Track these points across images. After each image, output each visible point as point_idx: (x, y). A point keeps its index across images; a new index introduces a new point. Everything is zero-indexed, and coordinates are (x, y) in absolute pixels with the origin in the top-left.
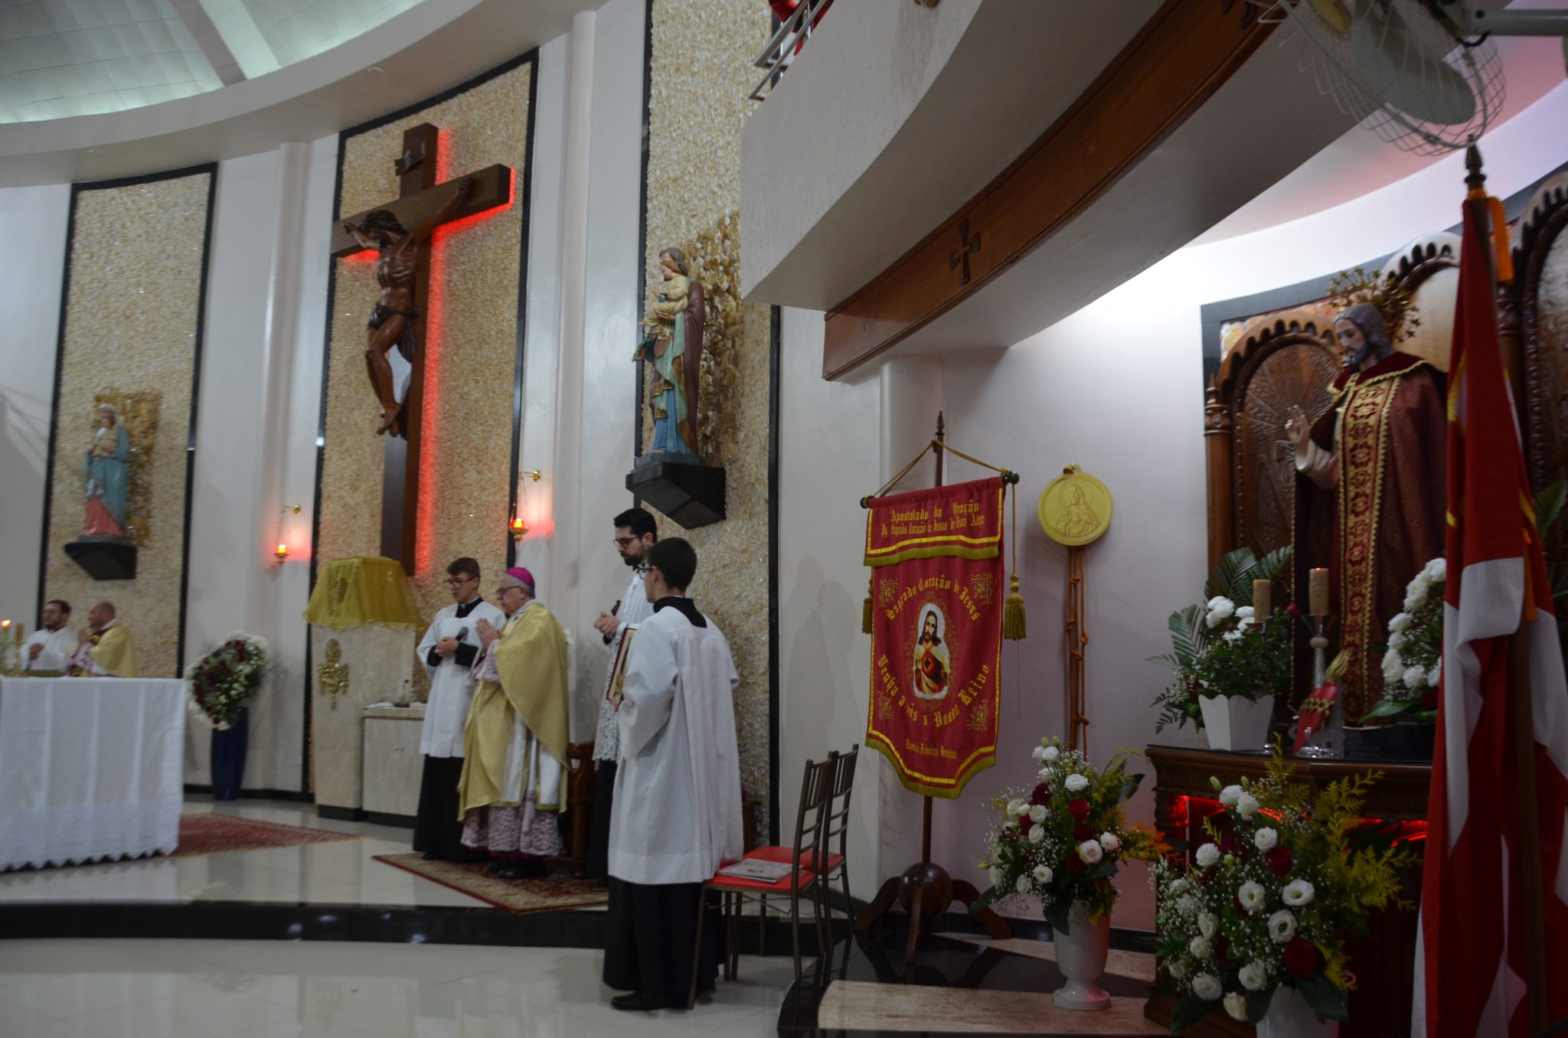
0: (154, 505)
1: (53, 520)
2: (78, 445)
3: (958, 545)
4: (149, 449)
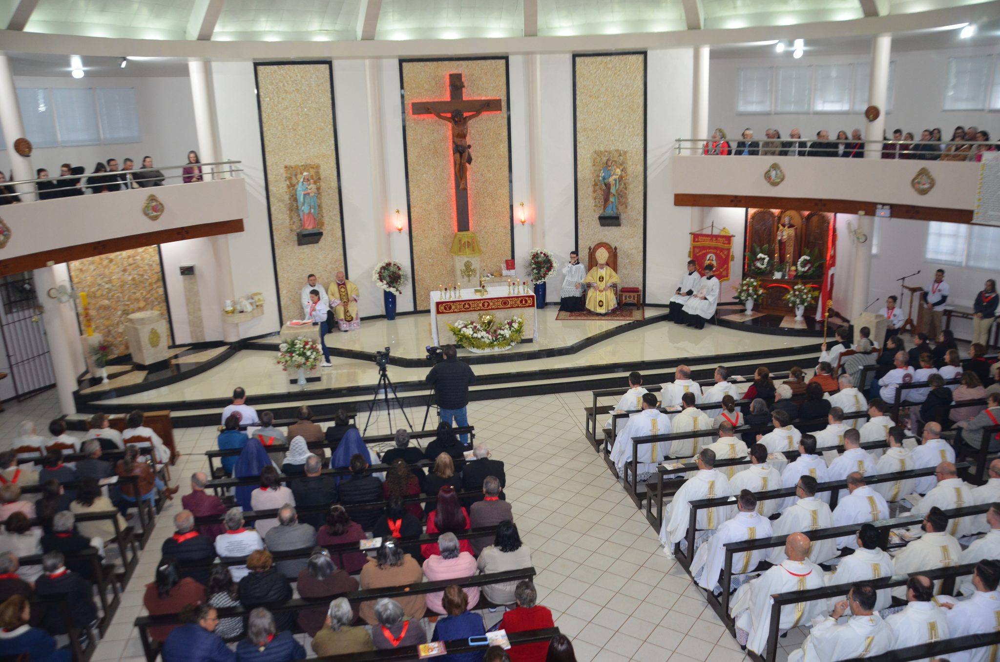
1: (274, 223)
2: (279, 188)
3: (720, 245)
4: (318, 189)
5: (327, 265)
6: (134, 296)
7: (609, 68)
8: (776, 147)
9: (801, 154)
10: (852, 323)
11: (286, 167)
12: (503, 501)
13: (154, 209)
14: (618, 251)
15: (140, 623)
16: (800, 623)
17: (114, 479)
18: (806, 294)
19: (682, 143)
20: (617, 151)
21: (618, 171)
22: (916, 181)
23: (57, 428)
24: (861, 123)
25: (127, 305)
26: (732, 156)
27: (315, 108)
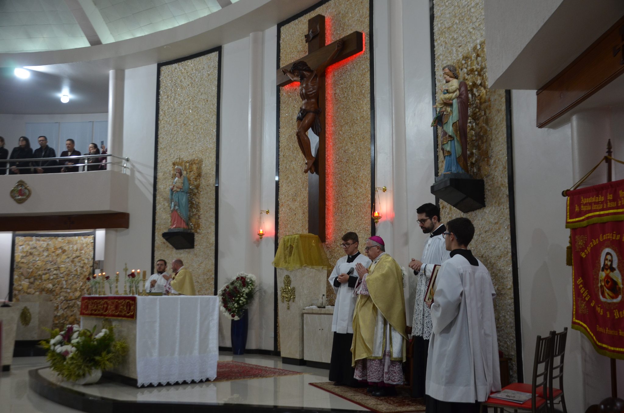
0: (201, 213)
1: (157, 222)
2: (166, 186)
4: (198, 186)
11: (173, 163)
13: (21, 193)
20: (474, 48)
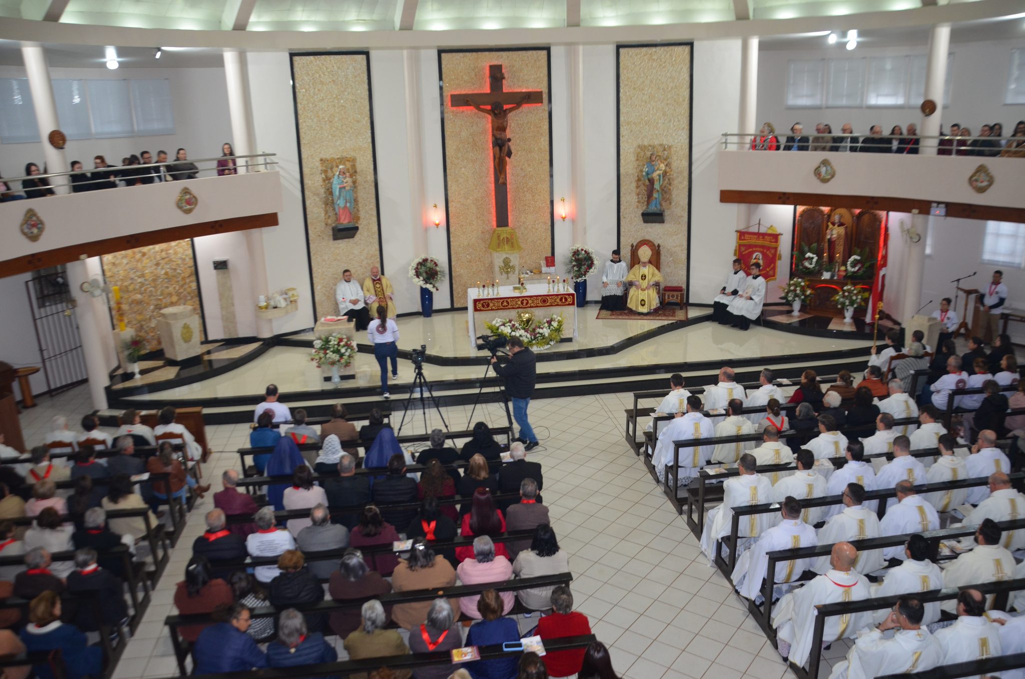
1: (309, 217)
2: (315, 182)
3: (767, 243)
4: (354, 182)
5: (362, 261)
6: (167, 291)
7: (654, 60)
8: (827, 142)
9: (853, 149)
10: (903, 326)
11: (321, 160)
12: (539, 504)
13: (188, 202)
14: (661, 248)
15: (170, 622)
16: (845, 636)
17: (145, 476)
18: (856, 295)
19: (729, 137)
20: (661, 145)
21: (662, 166)
22: (974, 178)
23: (89, 423)
24: (917, 117)
25: (160, 300)
26: (781, 152)
27: (352, 100)
